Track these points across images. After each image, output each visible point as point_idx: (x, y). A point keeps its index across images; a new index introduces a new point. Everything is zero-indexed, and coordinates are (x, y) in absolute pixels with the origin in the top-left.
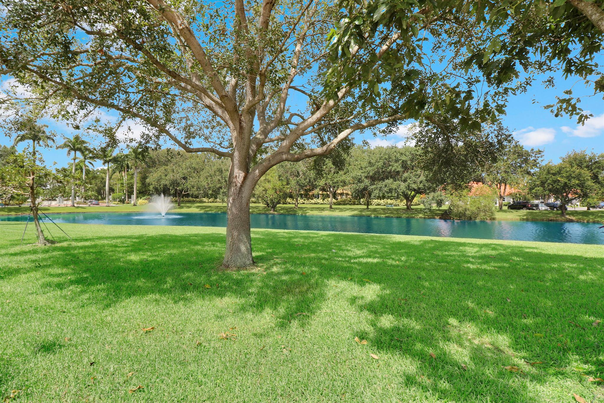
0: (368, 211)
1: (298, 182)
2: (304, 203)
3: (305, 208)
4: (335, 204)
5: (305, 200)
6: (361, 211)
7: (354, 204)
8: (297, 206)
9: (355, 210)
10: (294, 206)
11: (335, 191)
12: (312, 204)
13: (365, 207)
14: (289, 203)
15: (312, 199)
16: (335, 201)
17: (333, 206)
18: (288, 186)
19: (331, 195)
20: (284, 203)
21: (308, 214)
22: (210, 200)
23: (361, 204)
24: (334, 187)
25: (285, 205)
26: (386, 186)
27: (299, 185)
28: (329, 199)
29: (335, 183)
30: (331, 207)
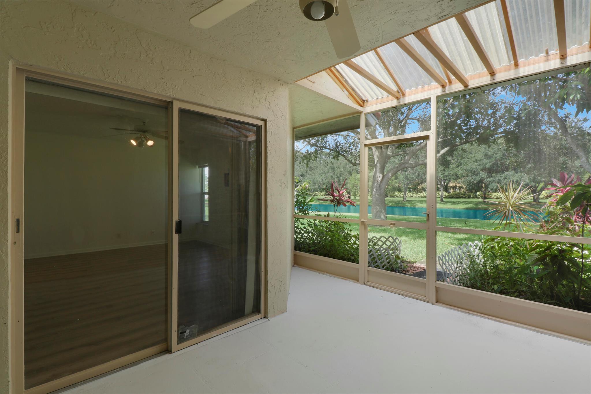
0: (485, 204)
1: (406, 176)
2: (412, 197)
3: (413, 201)
4: (446, 197)
5: (413, 194)
6: (476, 204)
7: (469, 197)
8: (405, 199)
9: (469, 203)
10: (402, 199)
11: (447, 185)
12: (421, 197)
13: (482, 200)
14: (397, 197)
15: (421, 192)
16: (447, 194)
17: (444, 200)
18: (396, 181)
19: (442, 189)
20: (391, 197)
21: (417, 207)
22: (322, 194)
23: (477, 198)
24: (445, 180)
25: (392, 199)
26: (505, 178)
27: (408, 179)
28: (440, 193)
29: (446, 176)
30: (442, 200)
